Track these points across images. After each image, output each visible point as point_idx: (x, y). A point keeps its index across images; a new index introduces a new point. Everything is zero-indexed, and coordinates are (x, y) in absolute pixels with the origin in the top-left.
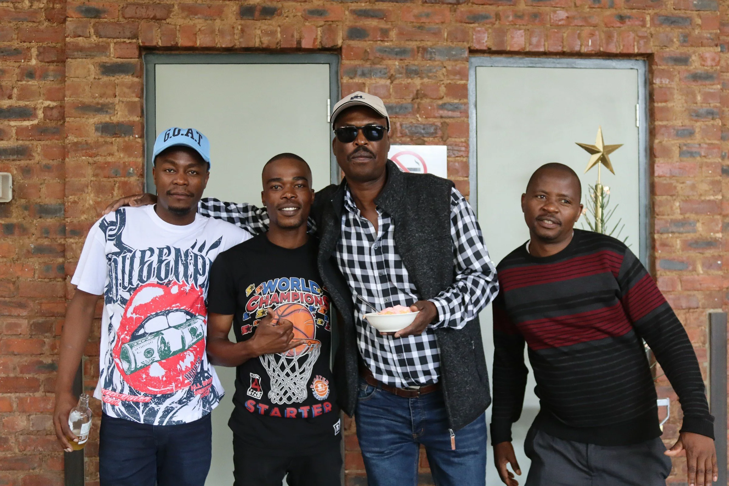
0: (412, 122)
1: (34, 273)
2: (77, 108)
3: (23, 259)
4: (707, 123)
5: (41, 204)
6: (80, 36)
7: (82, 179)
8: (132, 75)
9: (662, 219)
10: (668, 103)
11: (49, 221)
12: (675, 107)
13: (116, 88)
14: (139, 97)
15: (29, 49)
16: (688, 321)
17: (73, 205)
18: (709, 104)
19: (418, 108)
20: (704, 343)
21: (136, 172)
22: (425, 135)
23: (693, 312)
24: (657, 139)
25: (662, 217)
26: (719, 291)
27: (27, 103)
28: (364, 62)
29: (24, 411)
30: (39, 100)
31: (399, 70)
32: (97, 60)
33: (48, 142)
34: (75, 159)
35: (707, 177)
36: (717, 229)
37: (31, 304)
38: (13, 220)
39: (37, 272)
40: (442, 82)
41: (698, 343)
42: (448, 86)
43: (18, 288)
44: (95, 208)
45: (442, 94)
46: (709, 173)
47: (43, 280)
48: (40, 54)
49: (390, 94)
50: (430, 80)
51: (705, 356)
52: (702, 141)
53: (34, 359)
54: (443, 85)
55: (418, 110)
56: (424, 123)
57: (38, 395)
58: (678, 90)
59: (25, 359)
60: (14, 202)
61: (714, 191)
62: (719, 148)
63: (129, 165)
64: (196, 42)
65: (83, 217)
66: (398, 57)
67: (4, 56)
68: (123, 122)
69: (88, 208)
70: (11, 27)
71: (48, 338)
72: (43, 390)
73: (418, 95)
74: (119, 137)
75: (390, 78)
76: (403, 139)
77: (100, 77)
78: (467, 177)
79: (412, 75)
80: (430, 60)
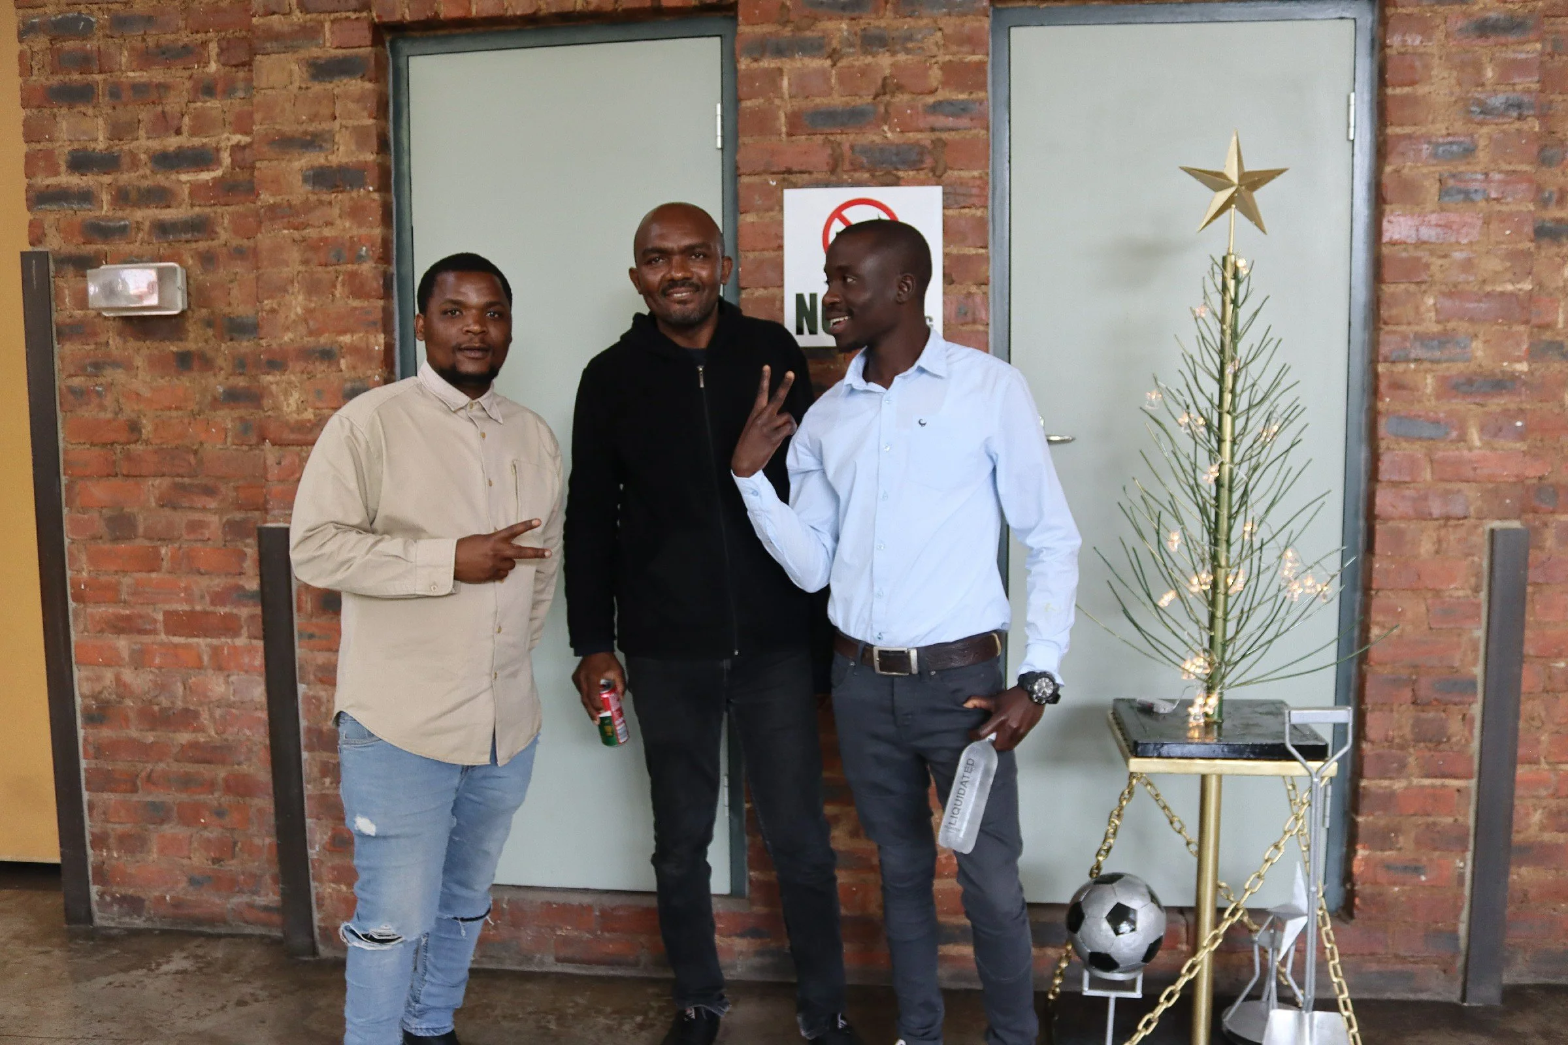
0: (873, 141)
1: (226, 437)
2: (272, 143)
3: (207, 411)
4: (1505, 127)
5: (232, 316)
6: (273, 13)
7: (286, 269)
8: (362, 77)
9: (1394, 332)
10: (1416, 86)
11: (245, 345)
12: (1433, 95)
13: (334, 103)
14: (375, 118)
15: (204, 44)
16: (1444, 545)
17: (270, 316)
18: (1514, 84)
19: (886, 111)
20: (1476, 590)
21: (371, 253)
22: (899, 167)
23: (1456, 526)
24: (1390, 164)
25: (1394, 328)
26: (1515, 483)
27: (205, 140)
28: (779, 28)
29: (219, 668)
30: (223, 133)
31: (848, 39)
32: (304, 54)
33: (240, 208)
34: (273, 233)
35: (1499, 243)
36: (1517, 354)
37: (223, 489)
38: (191, 345)
39: (230, 434)
40: (934, 60)
41: (1462, 588)
42: (946, 68)
43: (200, 462)
44: (306, 321)
45: (935, 84)
46: (1504, 234)
47: (239, 447)
48: (222, 51)
49: (832, 89)
50: (910, 57)
51: (1479, 616)
52: (1492, 166)
53: (231, 581)
54: (936, 66)
55: (886, 118)
56: (897, 141)
57: (241, 641)
58: (1440, 58)
59: (217, 581)
60: (190, 313)
61: (1515, 274)
62: (1530, 181)
63: (360, 240)
64: (469, 10)
65: (287, 337)
66: (848, 14)
67: (167, 59)
68: (347, 163)
69: (294, 321)
70: (175, 8)
71: (252, 548)
72: (246, 634)
73: (886, 88)
74: (342, 192)
75: (830, 56)
76: (857, 175)
77: (309, 85)
78: (985, 247)
79: (875, 49)
80: (910, 16)
